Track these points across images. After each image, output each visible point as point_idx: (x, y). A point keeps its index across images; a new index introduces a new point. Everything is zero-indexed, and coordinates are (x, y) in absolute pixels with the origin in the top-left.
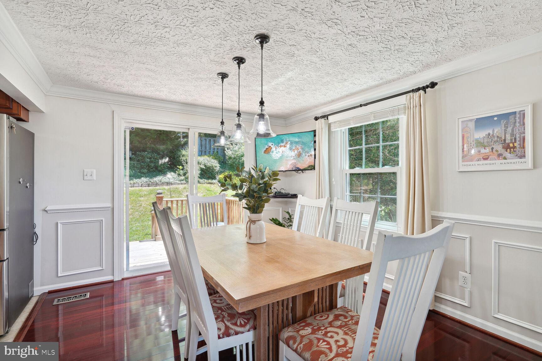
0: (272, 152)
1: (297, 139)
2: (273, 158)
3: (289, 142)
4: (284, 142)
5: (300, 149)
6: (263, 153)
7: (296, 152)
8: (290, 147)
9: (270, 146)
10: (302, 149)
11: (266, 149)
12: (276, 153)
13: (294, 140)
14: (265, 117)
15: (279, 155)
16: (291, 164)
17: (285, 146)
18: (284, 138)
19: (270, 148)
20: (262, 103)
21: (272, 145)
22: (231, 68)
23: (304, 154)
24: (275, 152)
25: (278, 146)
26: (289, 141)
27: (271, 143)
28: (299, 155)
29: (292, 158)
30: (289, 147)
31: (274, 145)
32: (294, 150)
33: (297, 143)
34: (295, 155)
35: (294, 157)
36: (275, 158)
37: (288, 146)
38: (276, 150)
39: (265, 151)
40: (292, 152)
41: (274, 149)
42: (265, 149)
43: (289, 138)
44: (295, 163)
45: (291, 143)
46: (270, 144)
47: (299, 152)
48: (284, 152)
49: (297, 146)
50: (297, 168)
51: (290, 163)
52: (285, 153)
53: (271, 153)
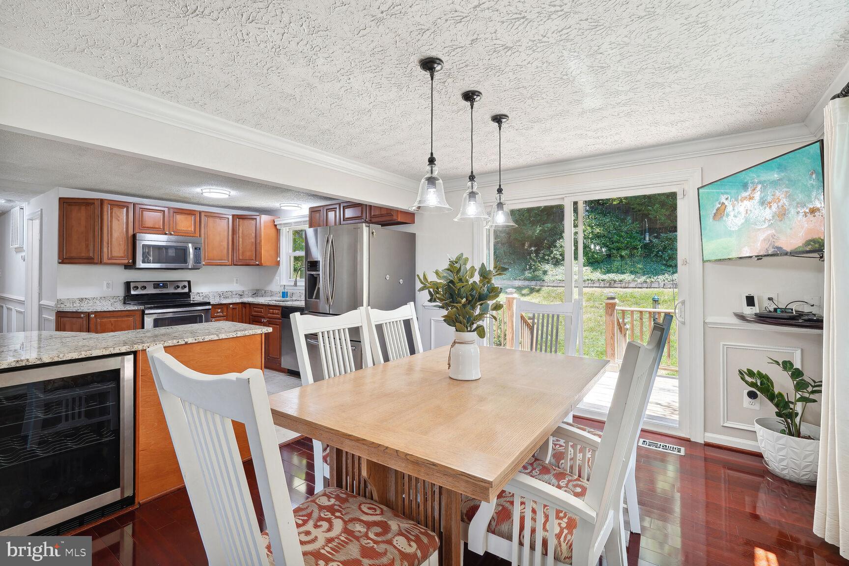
0: (727, 215)
1: (776, 176)
2: (729, 228)
3: (759, 186)
4: (748, 188)
5: (784, 200)
6: (711, 220)
7: (774, 207)
8: (761, 198)
9: (723, 203)
10: (789, 197)
11: (717, 210)
12: (735, 216)
13: (769, 178)
14: (437, 182)
15: (740, 221)
16: (765, 240)
17: (751, 198)
18: (748, 178)
19: (723, 207)
20: (432, 161)
21: (727, 199)
22: (485, 107)
23: (793, 211)
24: (732, 214)
25: (737, 200)
26: (760, 182)
27: (725, 196)
28: (782, 214)
29: (766, 225)
30: (758, 198)
31: (729, 198)
32: (770, 203)
33: (775, 184)
34: (773, 217)
35: (770, 220)
36: (732, 229)
37: (757, 195)
38: (734, 210)
39: (715, 215)
40: (765, 208)
41: (729, 208)
42: (715, 211)
43: (759, 176)
44: (773, 236)
45: (764, 188)
46: (723, 200)
47: (783, 206)
48: (749, 212)
49: (777, 193)
50: (777, 248)
51: (762, 236)
52: (751, 215)
53: (724, 218)
